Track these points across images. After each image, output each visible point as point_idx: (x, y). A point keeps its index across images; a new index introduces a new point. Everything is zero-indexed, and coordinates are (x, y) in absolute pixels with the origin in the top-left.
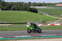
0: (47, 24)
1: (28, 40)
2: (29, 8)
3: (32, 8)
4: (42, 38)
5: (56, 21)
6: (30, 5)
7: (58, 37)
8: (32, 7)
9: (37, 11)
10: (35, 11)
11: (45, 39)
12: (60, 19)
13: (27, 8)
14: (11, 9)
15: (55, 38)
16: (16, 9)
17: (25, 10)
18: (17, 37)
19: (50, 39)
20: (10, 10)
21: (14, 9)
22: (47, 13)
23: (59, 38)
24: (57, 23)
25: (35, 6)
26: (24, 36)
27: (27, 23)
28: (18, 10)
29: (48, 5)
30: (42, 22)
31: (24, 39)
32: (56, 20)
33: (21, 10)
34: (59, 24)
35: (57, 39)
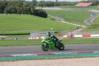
0: (63, 36)
1: (32, 61)
2: (34, 10)
3: (38, 10)
4: (55, 57)
5: (76, 31)
6: (35, 5)
7: (79, 56)
8: (38, 8)
9: (47, 15)
10: (43, 15)
11: (60, 59)
12: (82, 27)
13: (30, 9)
14: (5, 12)
15: (75, 57)
16: (13, 11)
17: (27, 14)
18: (15, 55)
19: (67, 59)
20: (3, 13)
21: (9, 12)
22: (62, 17)
23: (81, 57)
24: (77, 34)
25: (42, 6)
26: (25, 55)
27: (30, 34)
28: (16, 12)
29: (64, 5)
30: (54, 32)
31: (26, 59)
32: (77, 29)
33: (20, 13)
34: (81, 36)
35: (78, 59)
